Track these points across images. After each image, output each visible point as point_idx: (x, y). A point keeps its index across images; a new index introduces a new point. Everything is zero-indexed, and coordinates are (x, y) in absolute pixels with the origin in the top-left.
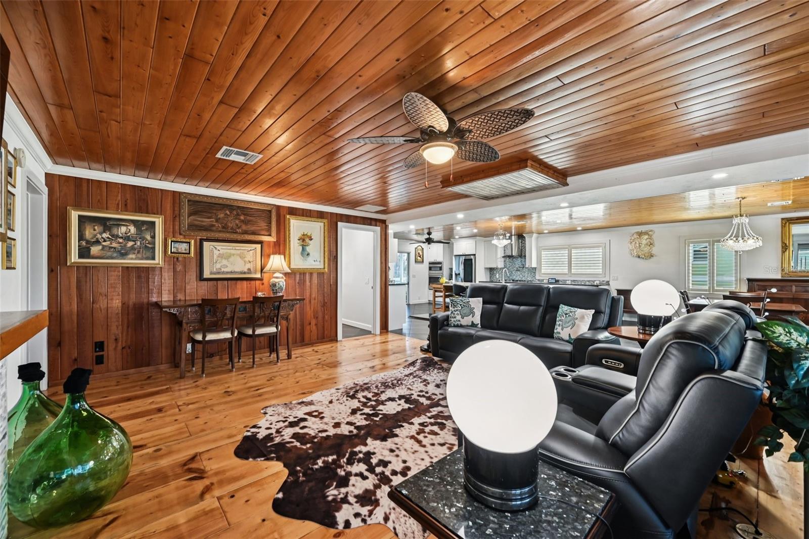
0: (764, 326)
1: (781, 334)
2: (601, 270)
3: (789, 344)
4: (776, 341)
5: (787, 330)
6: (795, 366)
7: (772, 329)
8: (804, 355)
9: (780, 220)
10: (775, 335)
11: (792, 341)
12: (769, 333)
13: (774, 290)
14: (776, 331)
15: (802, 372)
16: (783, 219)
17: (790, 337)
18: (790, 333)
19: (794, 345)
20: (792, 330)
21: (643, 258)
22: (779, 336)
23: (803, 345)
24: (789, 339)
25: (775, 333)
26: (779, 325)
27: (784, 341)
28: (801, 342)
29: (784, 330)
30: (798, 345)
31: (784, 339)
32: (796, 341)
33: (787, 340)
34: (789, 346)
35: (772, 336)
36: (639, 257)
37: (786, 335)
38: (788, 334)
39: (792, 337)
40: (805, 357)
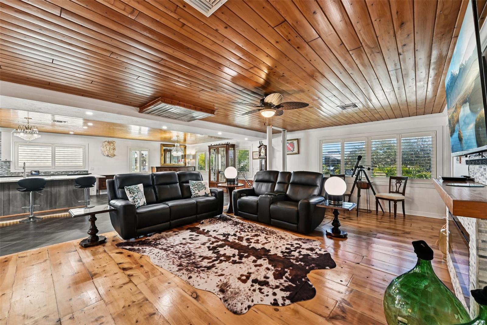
2: (82, 164)
9: (160, 145)
16: (161, 144)
21: (110, 157)
36: (108, 156)
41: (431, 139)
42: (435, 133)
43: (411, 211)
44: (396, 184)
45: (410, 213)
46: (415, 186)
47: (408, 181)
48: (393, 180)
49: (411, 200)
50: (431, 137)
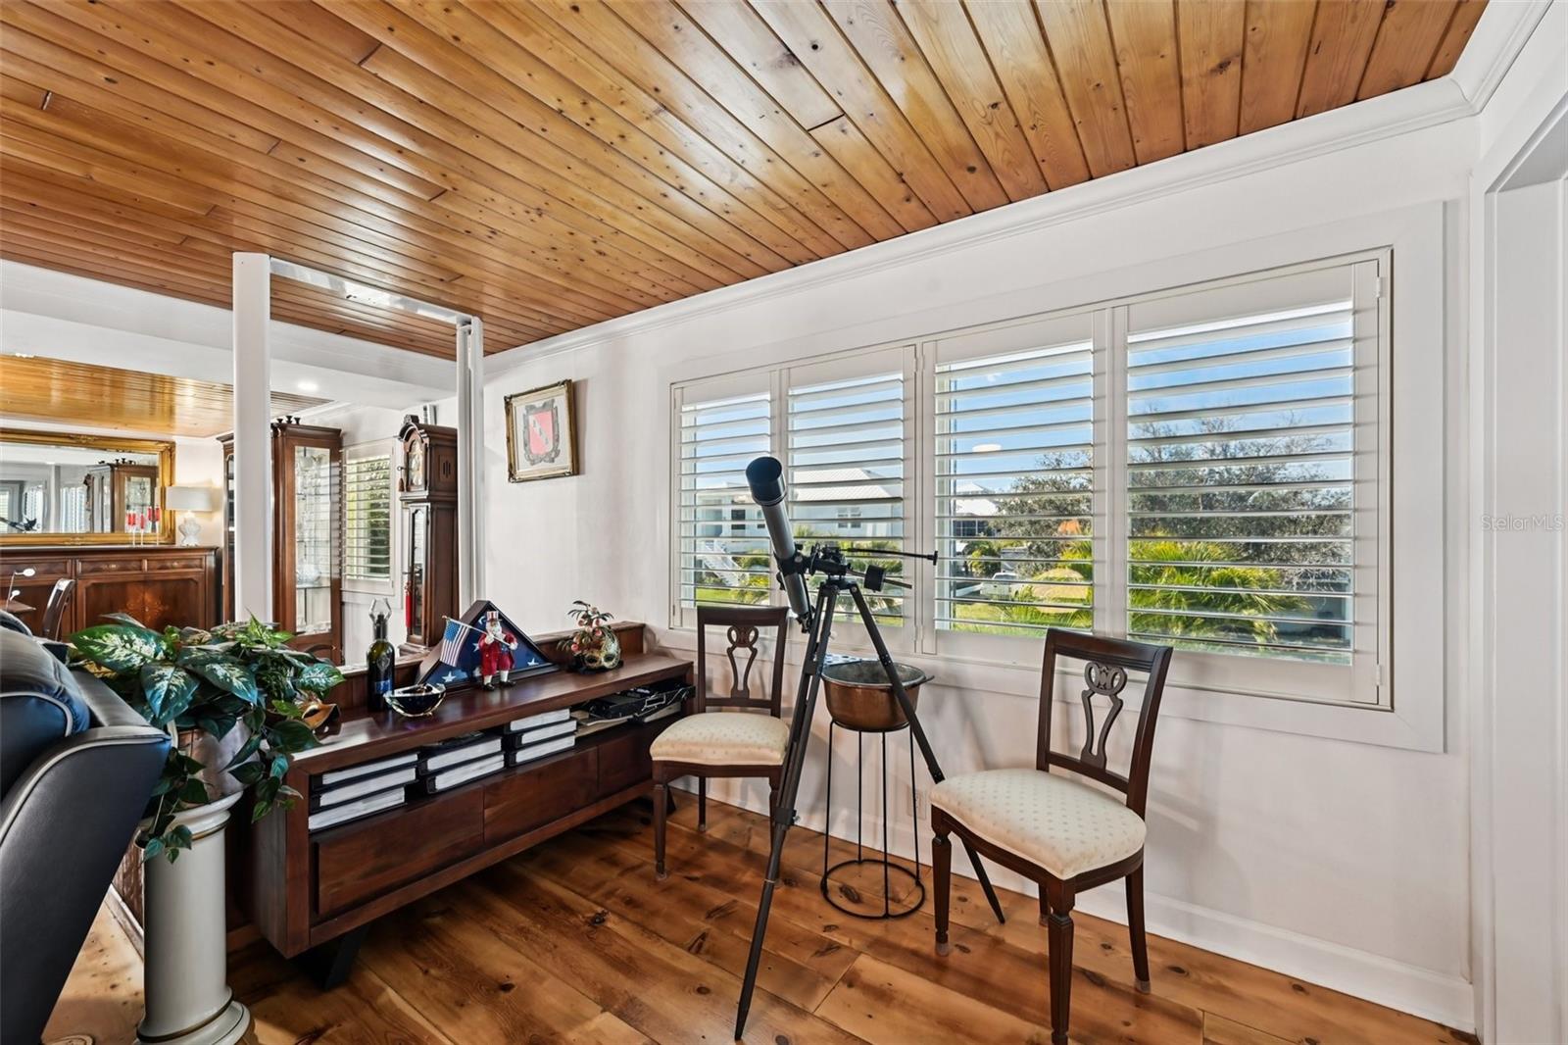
0: (86, 638)
1: (116, 648)
3: (129, 661)
4: (108, 660)
5: (125, 637)
6: (149, 694)
7: (100, 641)
8: (157, 673)
10: (106, 651)
11: (134, 655)
12: (95, 649)
13: (29, 572)
14: (108, 642)
15: (159, 702)
17: (130, 650)
18: (131, 642)
19: (137, 661)
20: (134, 637)
22: (113, 651)
23: (149, 658)
24: (129, 652)
25: (105, 646)
26: (112, 632)
27: (122, 659)
28: (147, 654)
29: (122, 638)
30: (142, 660)
31: (120, 655)
32: (140, 654)
33: (127, 655)
34: (130, 664)
35: (101, 654)
37: (124, 646)
38: (128, 645)
39: (134, 647)
40: (159, 676)
41: (1346, 327)
42: (1385, 272)
43: (1198, 910)
44: (1087, 697)
45: (1191, 930)
46: (1226, 710)
47: (1174, 674)
48: (1071, 660)
49: (1192, 824)
50: (1349, 305)
